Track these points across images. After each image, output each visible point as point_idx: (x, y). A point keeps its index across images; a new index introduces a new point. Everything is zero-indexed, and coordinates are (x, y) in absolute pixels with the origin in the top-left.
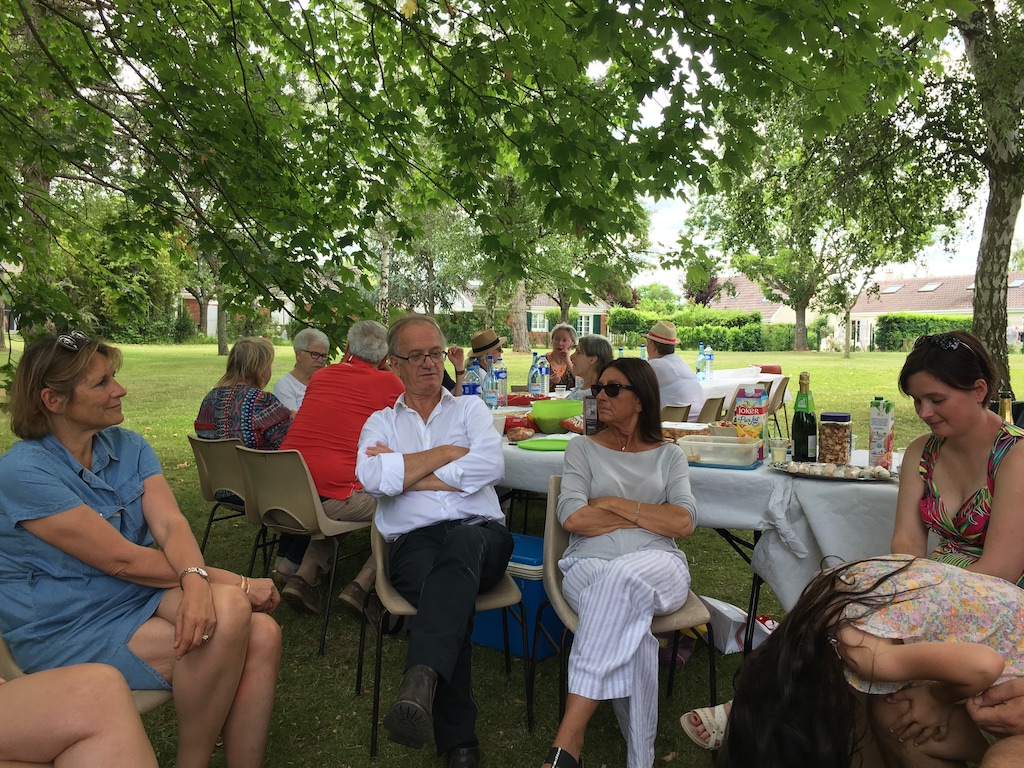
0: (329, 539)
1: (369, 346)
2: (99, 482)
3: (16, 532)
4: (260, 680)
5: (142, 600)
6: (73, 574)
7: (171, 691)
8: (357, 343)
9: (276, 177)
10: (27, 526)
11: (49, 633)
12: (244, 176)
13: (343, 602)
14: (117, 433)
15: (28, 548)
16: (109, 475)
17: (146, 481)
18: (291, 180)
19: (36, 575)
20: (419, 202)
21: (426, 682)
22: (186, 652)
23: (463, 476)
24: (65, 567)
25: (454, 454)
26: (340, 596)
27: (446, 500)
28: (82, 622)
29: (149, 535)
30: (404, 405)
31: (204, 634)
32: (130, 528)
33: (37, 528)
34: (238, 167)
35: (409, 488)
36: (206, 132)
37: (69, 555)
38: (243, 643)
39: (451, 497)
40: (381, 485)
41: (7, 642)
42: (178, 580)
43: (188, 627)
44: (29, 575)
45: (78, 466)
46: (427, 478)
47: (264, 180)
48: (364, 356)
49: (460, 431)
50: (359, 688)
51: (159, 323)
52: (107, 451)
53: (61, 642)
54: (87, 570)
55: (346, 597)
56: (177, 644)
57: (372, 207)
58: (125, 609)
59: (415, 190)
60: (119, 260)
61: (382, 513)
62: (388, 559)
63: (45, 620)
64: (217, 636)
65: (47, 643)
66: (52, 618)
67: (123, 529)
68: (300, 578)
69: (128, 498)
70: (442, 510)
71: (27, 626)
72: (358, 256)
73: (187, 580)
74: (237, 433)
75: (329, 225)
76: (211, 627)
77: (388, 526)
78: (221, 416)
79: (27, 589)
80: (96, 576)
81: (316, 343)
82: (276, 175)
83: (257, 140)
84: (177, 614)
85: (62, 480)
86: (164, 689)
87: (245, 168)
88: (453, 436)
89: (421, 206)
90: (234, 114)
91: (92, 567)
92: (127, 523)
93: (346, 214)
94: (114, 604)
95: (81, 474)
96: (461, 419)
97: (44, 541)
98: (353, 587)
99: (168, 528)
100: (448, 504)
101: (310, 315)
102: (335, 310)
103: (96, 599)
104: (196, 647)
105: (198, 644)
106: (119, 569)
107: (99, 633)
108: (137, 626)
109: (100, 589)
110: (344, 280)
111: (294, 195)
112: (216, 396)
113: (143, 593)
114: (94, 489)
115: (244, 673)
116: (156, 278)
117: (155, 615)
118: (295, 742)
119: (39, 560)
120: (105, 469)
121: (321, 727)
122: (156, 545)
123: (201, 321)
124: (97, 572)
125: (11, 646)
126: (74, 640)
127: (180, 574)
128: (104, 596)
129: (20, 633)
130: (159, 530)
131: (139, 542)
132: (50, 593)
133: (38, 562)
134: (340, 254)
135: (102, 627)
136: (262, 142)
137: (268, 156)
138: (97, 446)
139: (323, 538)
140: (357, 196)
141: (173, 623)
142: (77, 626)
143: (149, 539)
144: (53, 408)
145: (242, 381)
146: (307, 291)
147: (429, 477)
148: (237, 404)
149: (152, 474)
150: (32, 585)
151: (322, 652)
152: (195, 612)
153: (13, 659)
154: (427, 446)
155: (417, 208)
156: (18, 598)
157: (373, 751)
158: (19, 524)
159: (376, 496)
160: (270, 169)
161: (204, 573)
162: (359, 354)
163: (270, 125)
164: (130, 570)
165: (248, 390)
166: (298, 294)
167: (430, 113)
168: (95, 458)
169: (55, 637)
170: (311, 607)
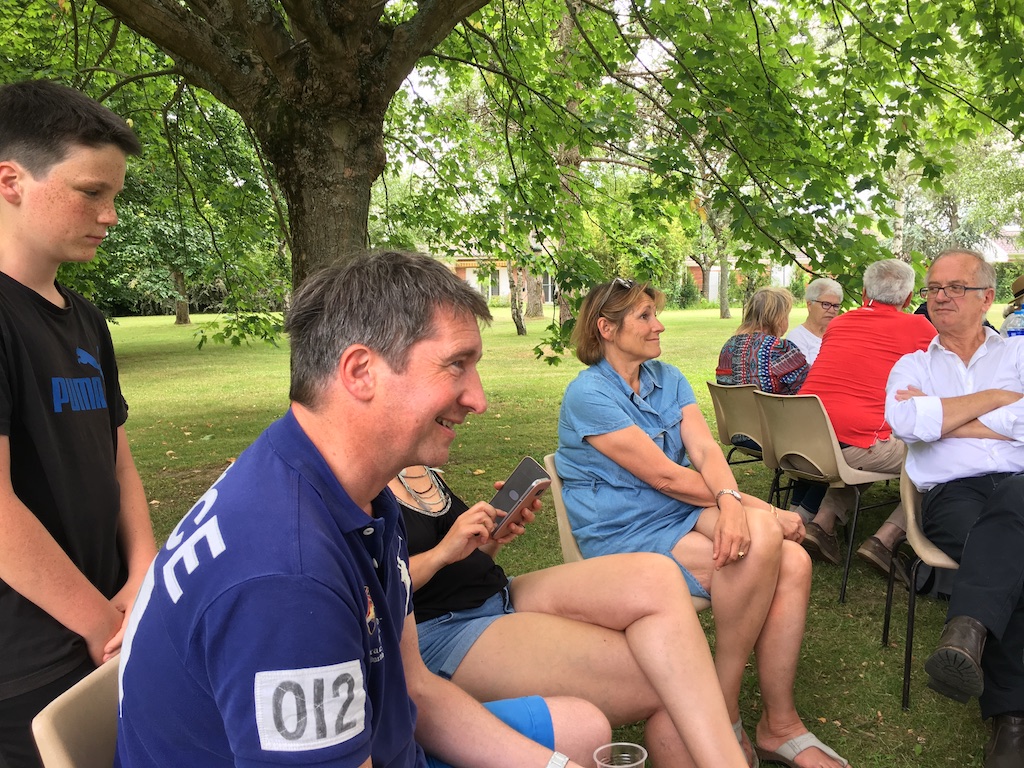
0: (849, 488)
1: (888, 288)
2: (646, 406)
3: (582, 445)
4: (792, 605)
5: (682, 515)
6: (627, 485)
7: (710, 600)
8: (875, 287)
9: (788, 129)
10: (591, 441)
11: (609, 534)
12: (757, 130)
13: (863, 557)
14: (658, 365)
15: (592, 459)
16: (654, 400)
17: (684, 409)
18: (802, 130)
19: (599, 483)
20: (947, 135)
21: (973, 635)
22: (724, 565)
23: (1016, 424)
24: (620, 478)
25: (1003, 398)
26: (859, 551)
27: (995, 447)
28: (634, 528)
29: (686, 455)
30: (940, 347)
31: (739, 551)
32: (673, 450)
33: (598, 442)
34: (750, 123)
35: (948, 434)
36: (722, 93)
37: (623, 469)
38: (775, 567)
39: (1000, 446)
40: (916, 429)
41: (576, 538)
42: (715, 501)
43: (725, 541)
44: (593, 483)
45: (630, 390)
46: (970, 425)
47: (776, 133)
48: (883, 299)
49: (1012, 375)
50: (885, 640)
51: (666, 290)
52: (652, 380)
53: (618, 543)
54: (638, 483)
55: (867, 552)
56: (715, 556)
57: (893, 146)
58: (668, 522)
59: (942, 122)
60: (633, 234)
61: (913, 461)
62: (920, 511)
63: (606, 523)
64: (751, 555)
65: (607, 542)
66: (612, 521)
67: (666, 449)
68: (817, 525)
69: (670, 422)
70: (989, 459)
71: (591, 526)
72: (877, 200)
73: (723, 500)
74: (754, 379)
75: (842, 173)
76: (746, 545)
77: (922, 474)
78: (739, 362)
79: (590, 494)
80: (645, 488)
81: (827, 292)
82: (788, 126)
83: (769, 94)
84: (715, 528)
85: (617, 402)
86: (704, 597)
87: (758, 123)
88: (1001, 380)
89: (950, 140)
90: (746, 72)
91: (641, 481)
92: (670, 444)
93: (861, 158)
94: (659, 516)
95: (632, 398)
96: (1013, 361)
97: (604, 455)
98: (873, 542)
99: (704, 453)
100: (996, 453)
101: (823, 266)
102: (848, 259)
103: (645, 509)
104: (733, 561)
105: (735, 558)
106: (662, 484)
107: (648, 539)
108: (678, 537)
109: (648, 501)
110: (860, 227)
111: (805, 144)
112: (733, 343)
113: (684, 508)
114: (642, 412)
115: (775, 595)
116: (664, 248)
117: (694, 529)
118: (820, 678)
119: (600, 471)
120: (651, 395)
121: (845, 669)
122: (693, 466)
123: (704, 287)
124: (645, 485)
125: (579, 541)
126: (628, 542)
127: (716, 495)
128: (651, 508)
129: (586, 531)
130: (696, 454)
131: (679, 462)
132: (608, 499)
133: (600, 472)
134: (853, 202)
135: (650, 534)
136: (773, 95)
137: (780, 108)
138: (643, 375)
139: (843, 486)
140: (875, 136)
141: (712, 540)
142: (631, 530)
143: (686, 461)
144: (605, 335)
145: (759, 329)
146: (820, 241)
147: (973, 424)
148: (754, 351)
149: (689, 403)
150: (595, 491)
151: (843, 600)
152: (731, 530)
153: (581, 553)
154: (970, 390)
155: (944, 143)
156: (584, 502)
157: (905, 703)
158: (585, 439)
159: (907, 441)
160: (783, 120)
161: (738, 496)
162: (878, 298)
163: (781, 78)
164: (673, 486)
165: (764, 337)
166: (810, 245)
167: (964, 32)
168: (642, 385)
169: (612, 538)
170: (828, 556)
